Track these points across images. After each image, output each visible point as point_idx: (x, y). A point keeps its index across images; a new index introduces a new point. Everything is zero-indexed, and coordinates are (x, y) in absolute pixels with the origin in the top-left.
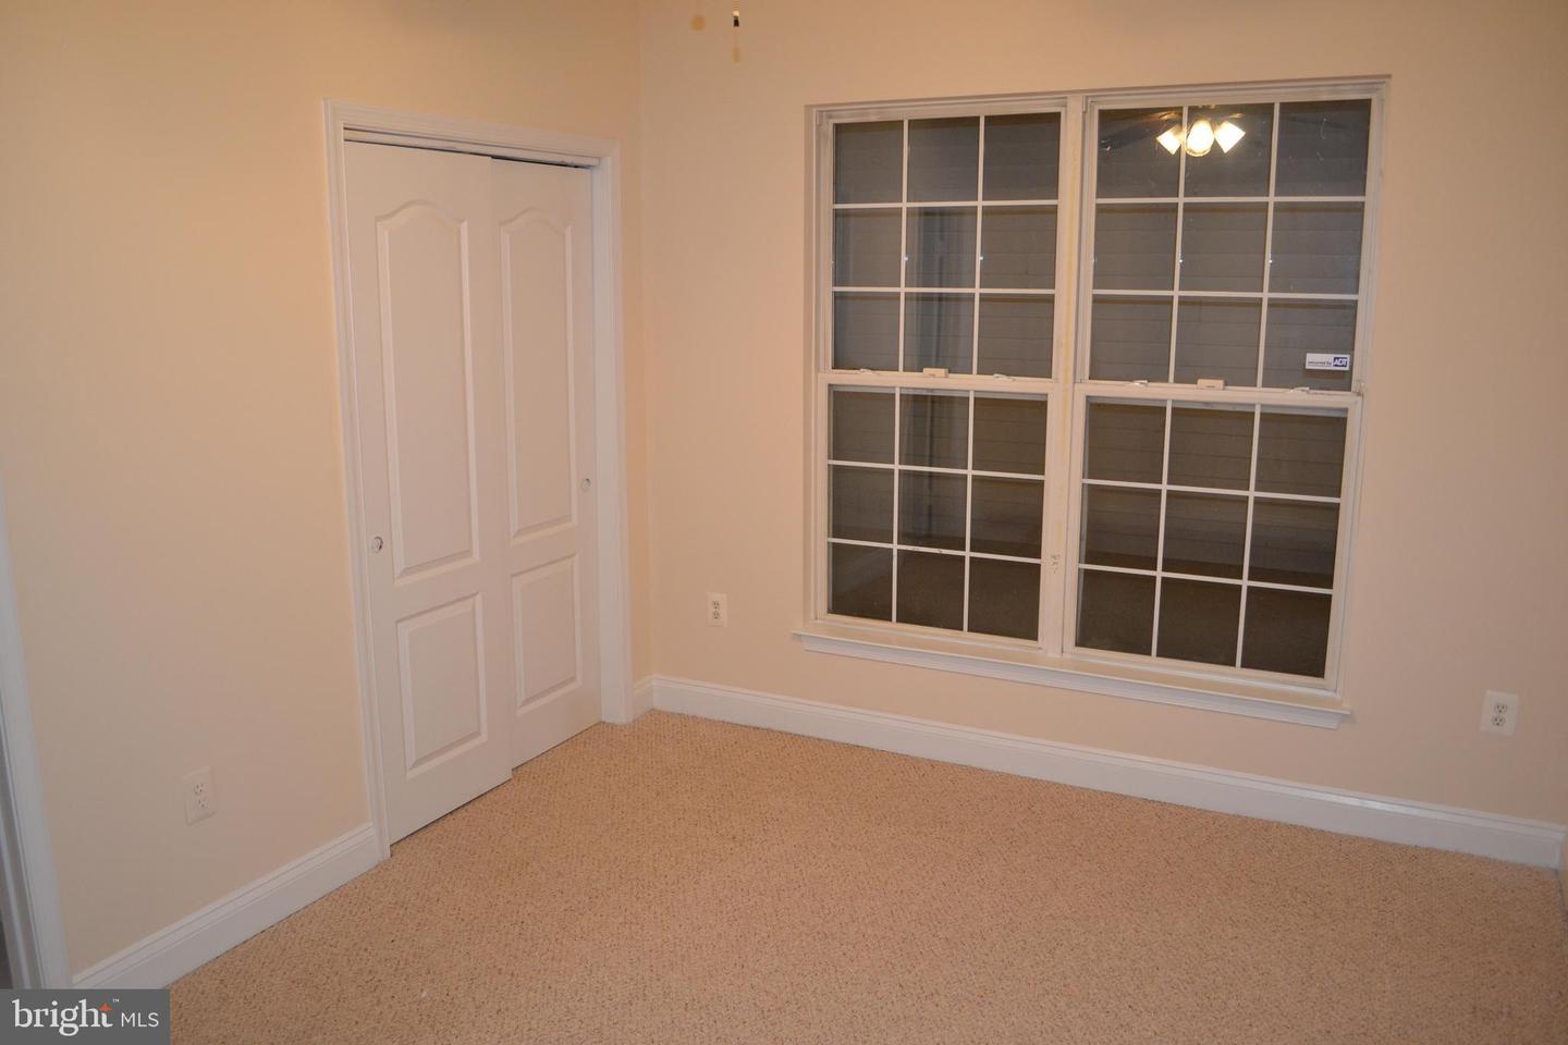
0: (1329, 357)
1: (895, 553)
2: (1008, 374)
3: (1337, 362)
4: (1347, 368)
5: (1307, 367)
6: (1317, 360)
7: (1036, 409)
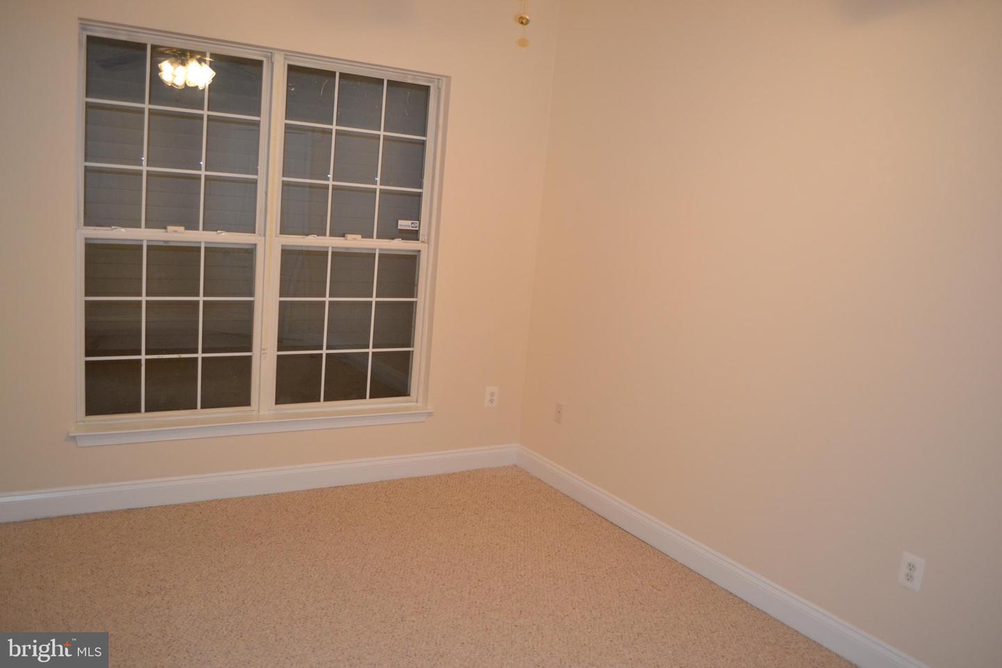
0: (409, 223)
1: (143, 362)
2: (227, 231)
3: (413, 225)
4: (417, 229)
5: (399, 228)
6: (404, 224)
7: (248, 254)
